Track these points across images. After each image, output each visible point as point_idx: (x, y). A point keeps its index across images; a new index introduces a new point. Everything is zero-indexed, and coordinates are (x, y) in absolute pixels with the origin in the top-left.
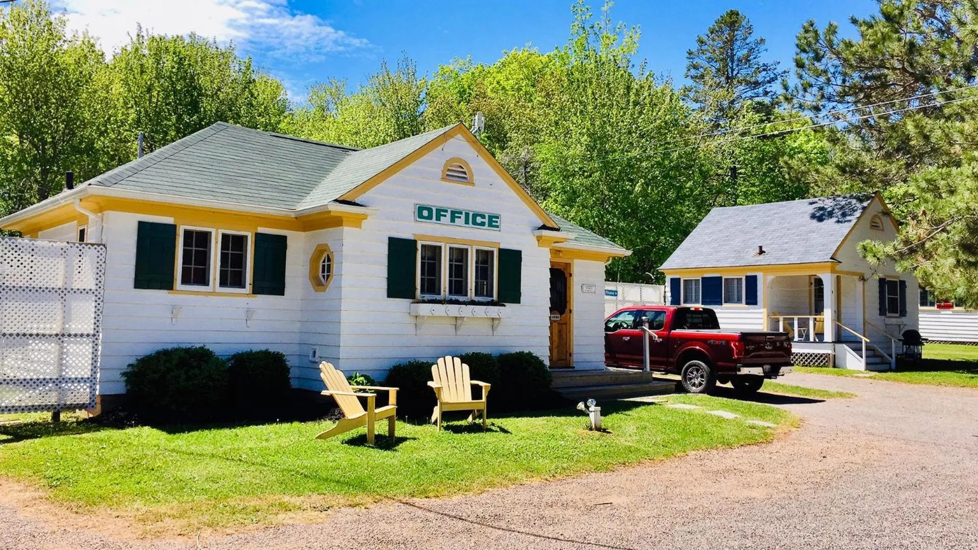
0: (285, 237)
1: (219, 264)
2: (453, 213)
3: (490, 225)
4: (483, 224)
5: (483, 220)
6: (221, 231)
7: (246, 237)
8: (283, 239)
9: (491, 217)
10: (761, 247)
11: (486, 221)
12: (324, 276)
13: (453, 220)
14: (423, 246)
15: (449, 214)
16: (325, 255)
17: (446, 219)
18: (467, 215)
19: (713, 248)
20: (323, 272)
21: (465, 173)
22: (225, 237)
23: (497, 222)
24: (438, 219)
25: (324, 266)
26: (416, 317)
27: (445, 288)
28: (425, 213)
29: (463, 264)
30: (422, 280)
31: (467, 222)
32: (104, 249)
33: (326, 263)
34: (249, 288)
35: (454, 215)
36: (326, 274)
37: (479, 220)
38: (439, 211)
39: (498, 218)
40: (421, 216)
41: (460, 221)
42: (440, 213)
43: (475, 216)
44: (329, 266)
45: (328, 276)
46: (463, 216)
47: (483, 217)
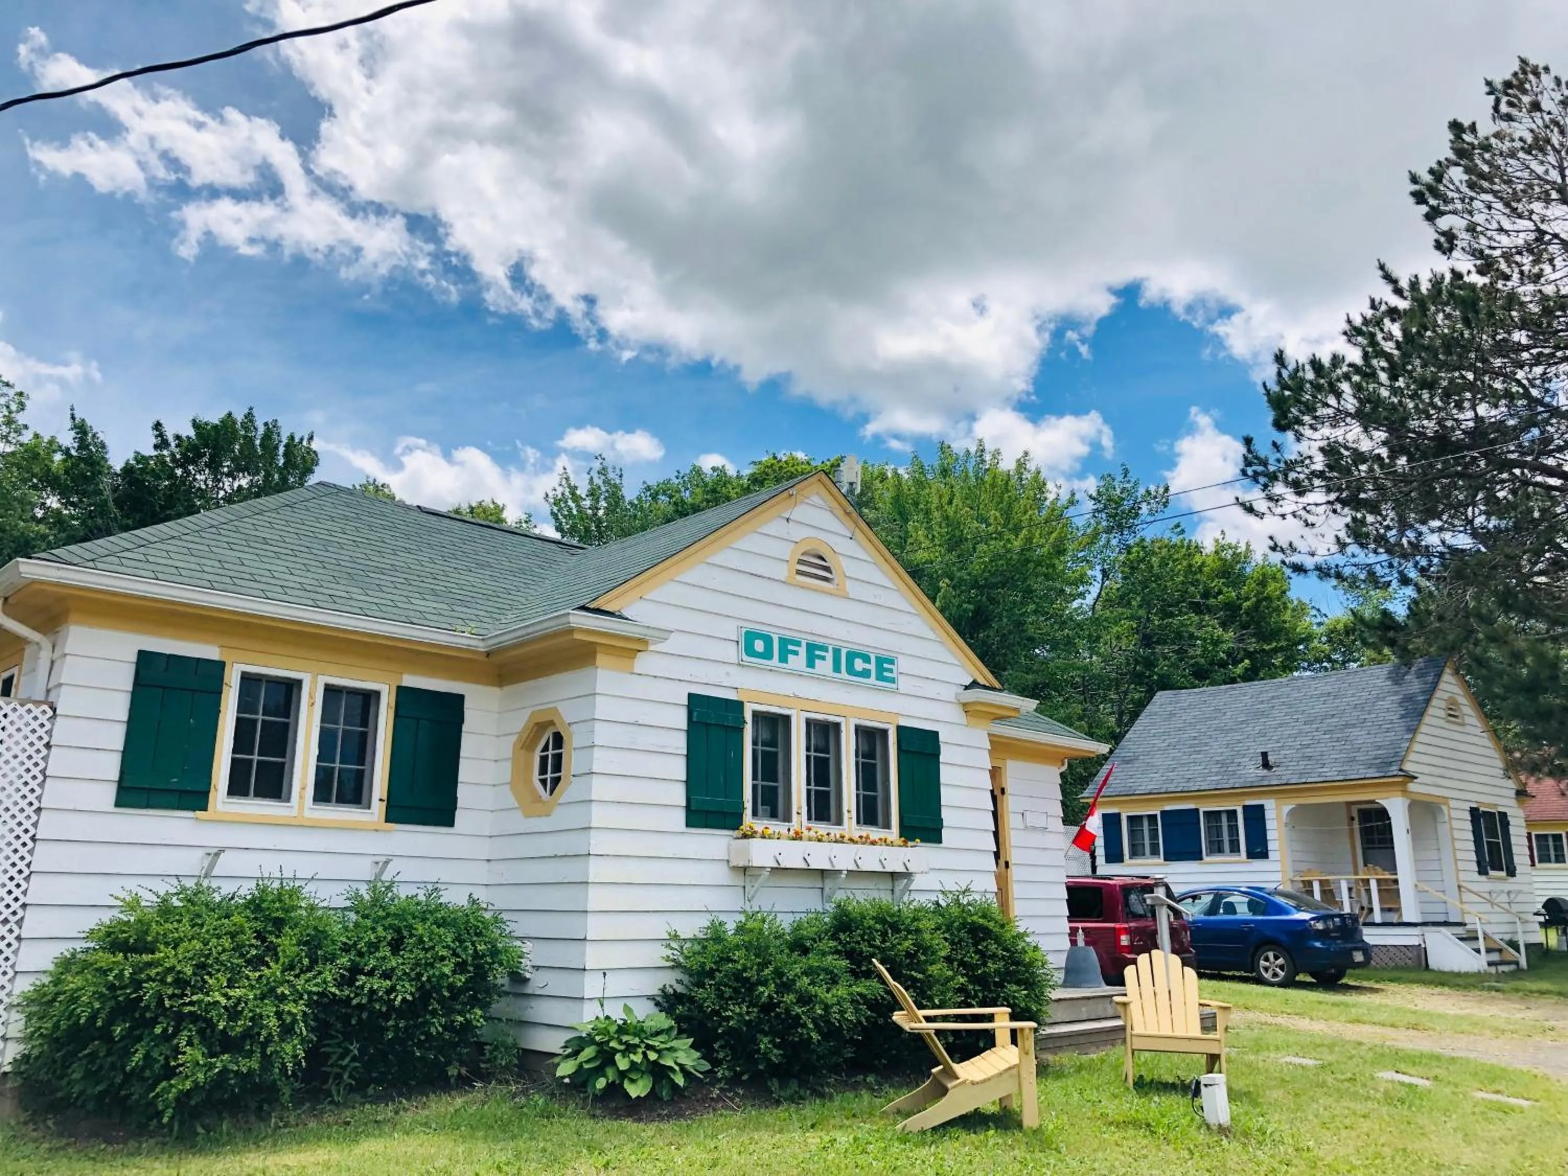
0: (461, 698)
1: (315, 751)
2: (811, 648)
3: (880, 677)
4: (866, 674)
5: (867, 666)
6: (323, 680)
7: (377, 694)
8: (457, 701)
9: (880, 661)
10: (1265, 755)
11: (872, 667)
12: (544, 782)
13: (811, 664)
14: (755, 714)
15: (803, 651)
16: (548, 735)
17: (798, 662)
18: (837, 652)
19: (1174, 759)
20: (543, 771)
21: (827, 569)
22: (331, 691)
23: (891, 671)
24: (783, 659)
25: (544, 760)
26: (745, 869)
27: (800, 807)
28: (759, 646)
29: (831, 756)
30: (754, 787)
31: (837, 669)
32: (50, 713)
33: (550, 752)
34: (378, 808)
35: (814, 652)
36: (549, 776)
37: (859, 665)
38: (784, 642)
39: (892, 662)
40: (750, 651)
41: (824, 666)
42: (787, 647)
43: (852, 656)
44: (558, 758)
45: (556, 781)
46: (829, 656)
47: (866, 659)
